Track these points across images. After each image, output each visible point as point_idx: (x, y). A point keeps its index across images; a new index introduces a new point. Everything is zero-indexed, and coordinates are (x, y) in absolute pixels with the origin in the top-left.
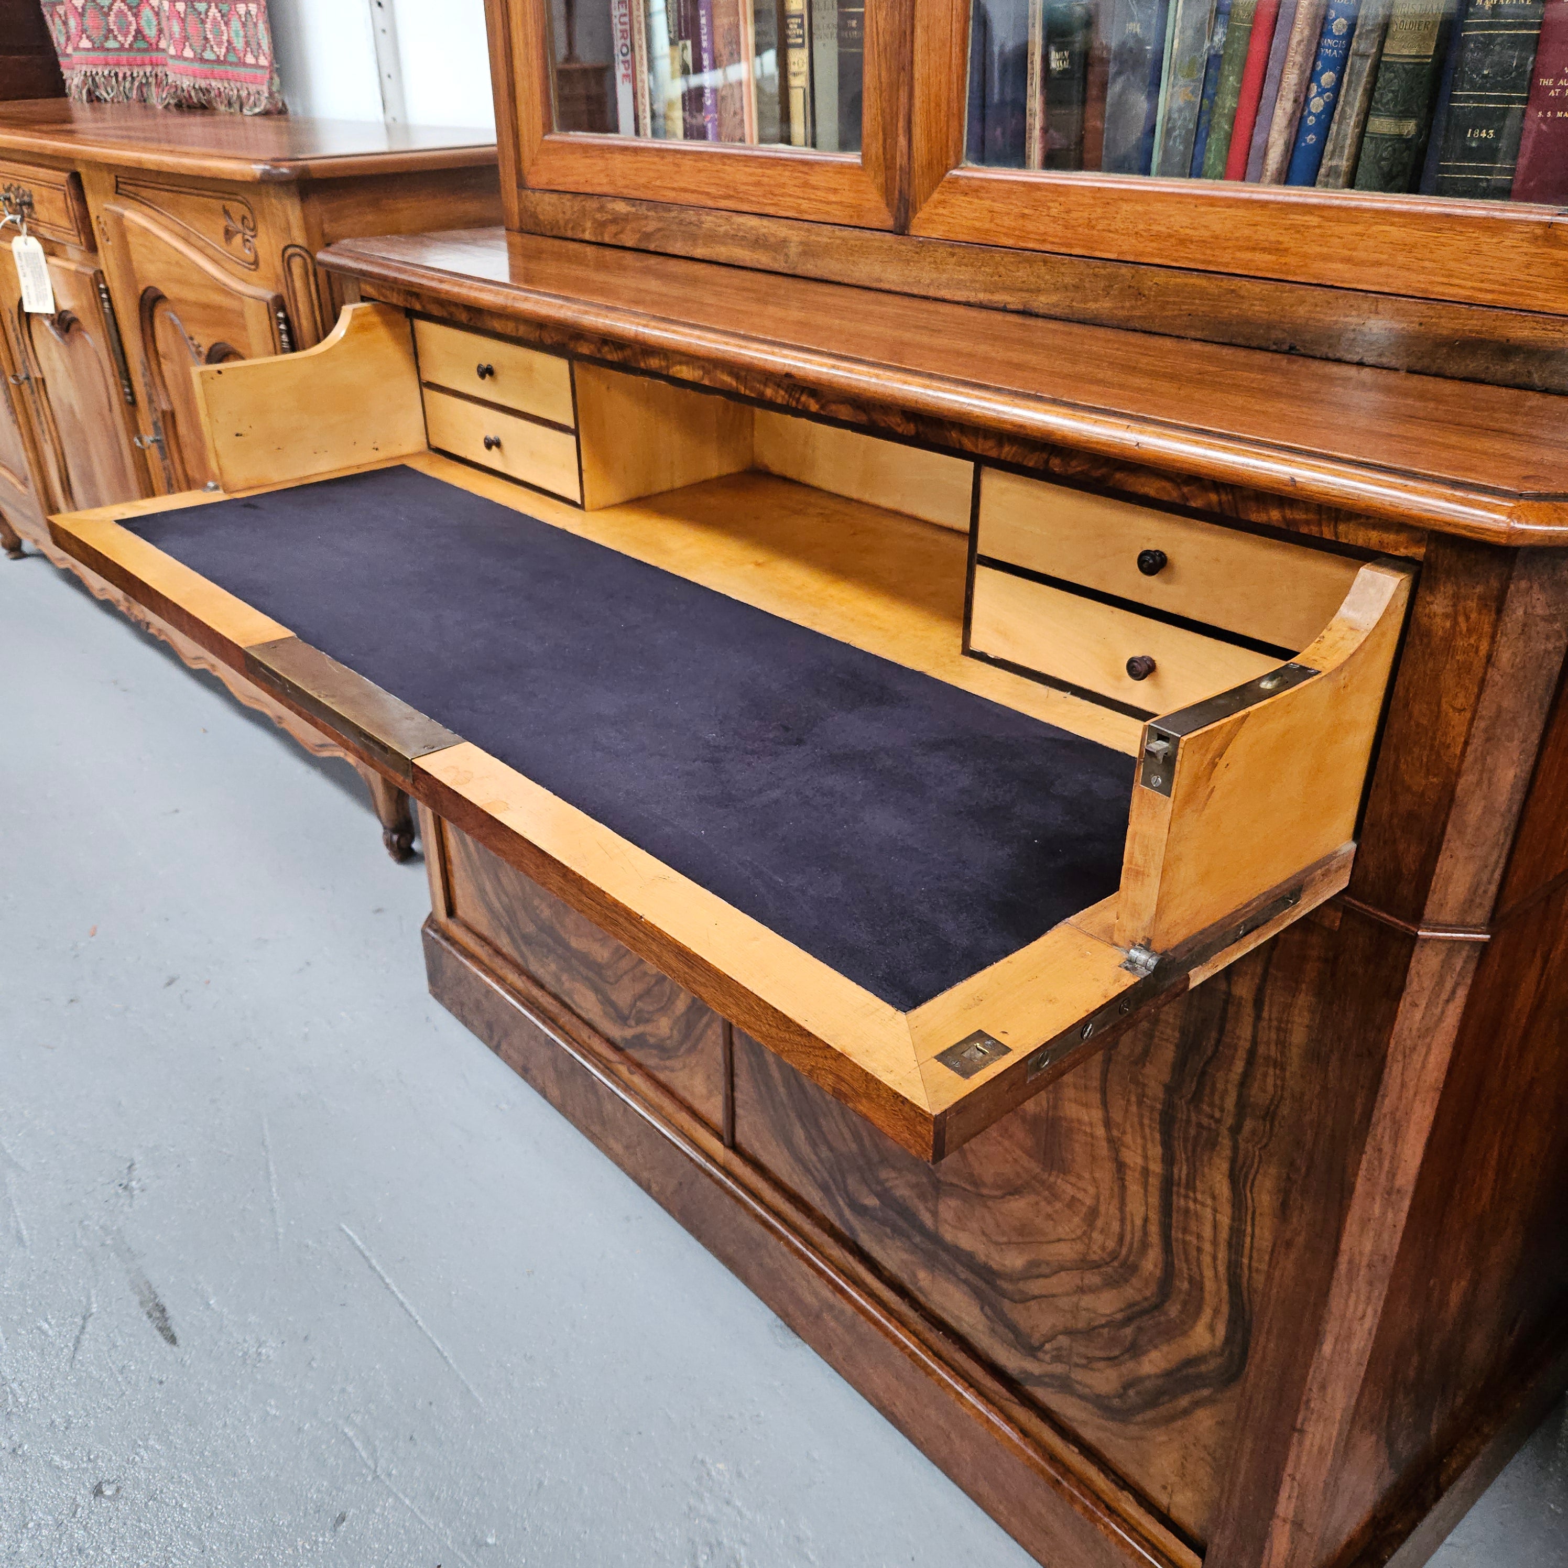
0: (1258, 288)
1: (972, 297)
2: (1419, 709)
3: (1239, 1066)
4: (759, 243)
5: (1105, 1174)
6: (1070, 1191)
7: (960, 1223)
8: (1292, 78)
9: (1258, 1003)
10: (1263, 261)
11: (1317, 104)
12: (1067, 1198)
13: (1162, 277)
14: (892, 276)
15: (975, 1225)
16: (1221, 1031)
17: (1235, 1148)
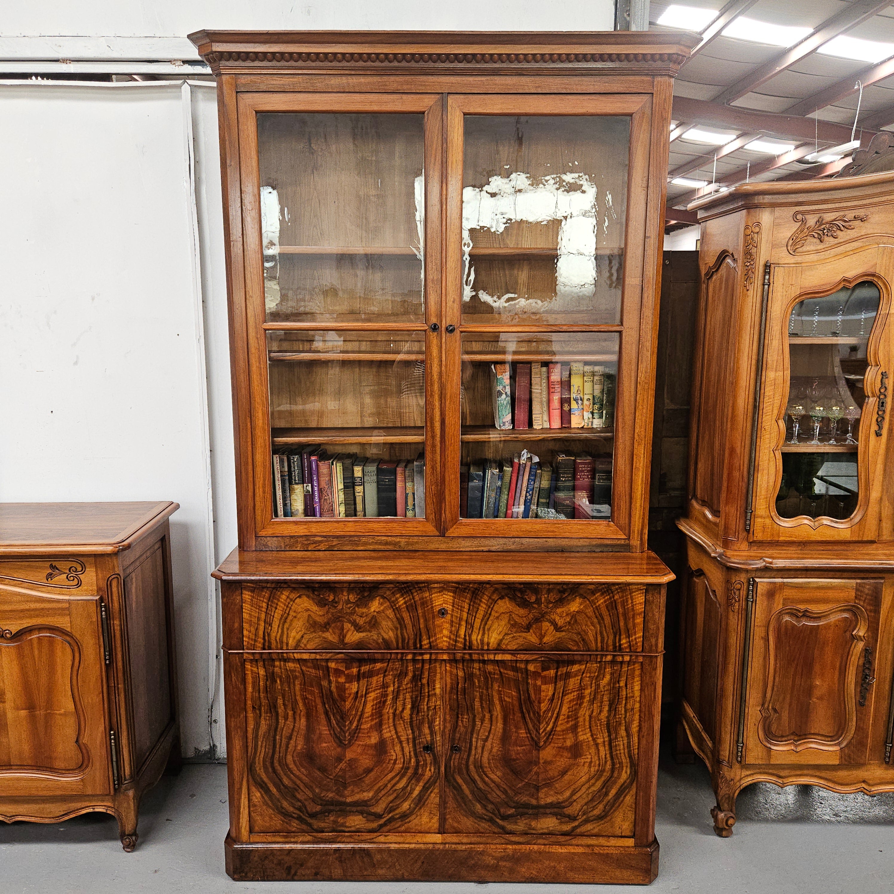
0: (551, 540)
1: (472, 549)
2: (650, 615)
3: (624, 702)
4: (387, 543)
5: (593, 750)
6: (583, 761)
7: (547, 795)
8: (524, 493)
9: (626, 685)
10: (550, 534)
11: (529, 497)
12: (582, 764)
13: (527, 540)
14: (443, 547)
15: (552, 793)
16: (619, 696)
17: (626, 722)
